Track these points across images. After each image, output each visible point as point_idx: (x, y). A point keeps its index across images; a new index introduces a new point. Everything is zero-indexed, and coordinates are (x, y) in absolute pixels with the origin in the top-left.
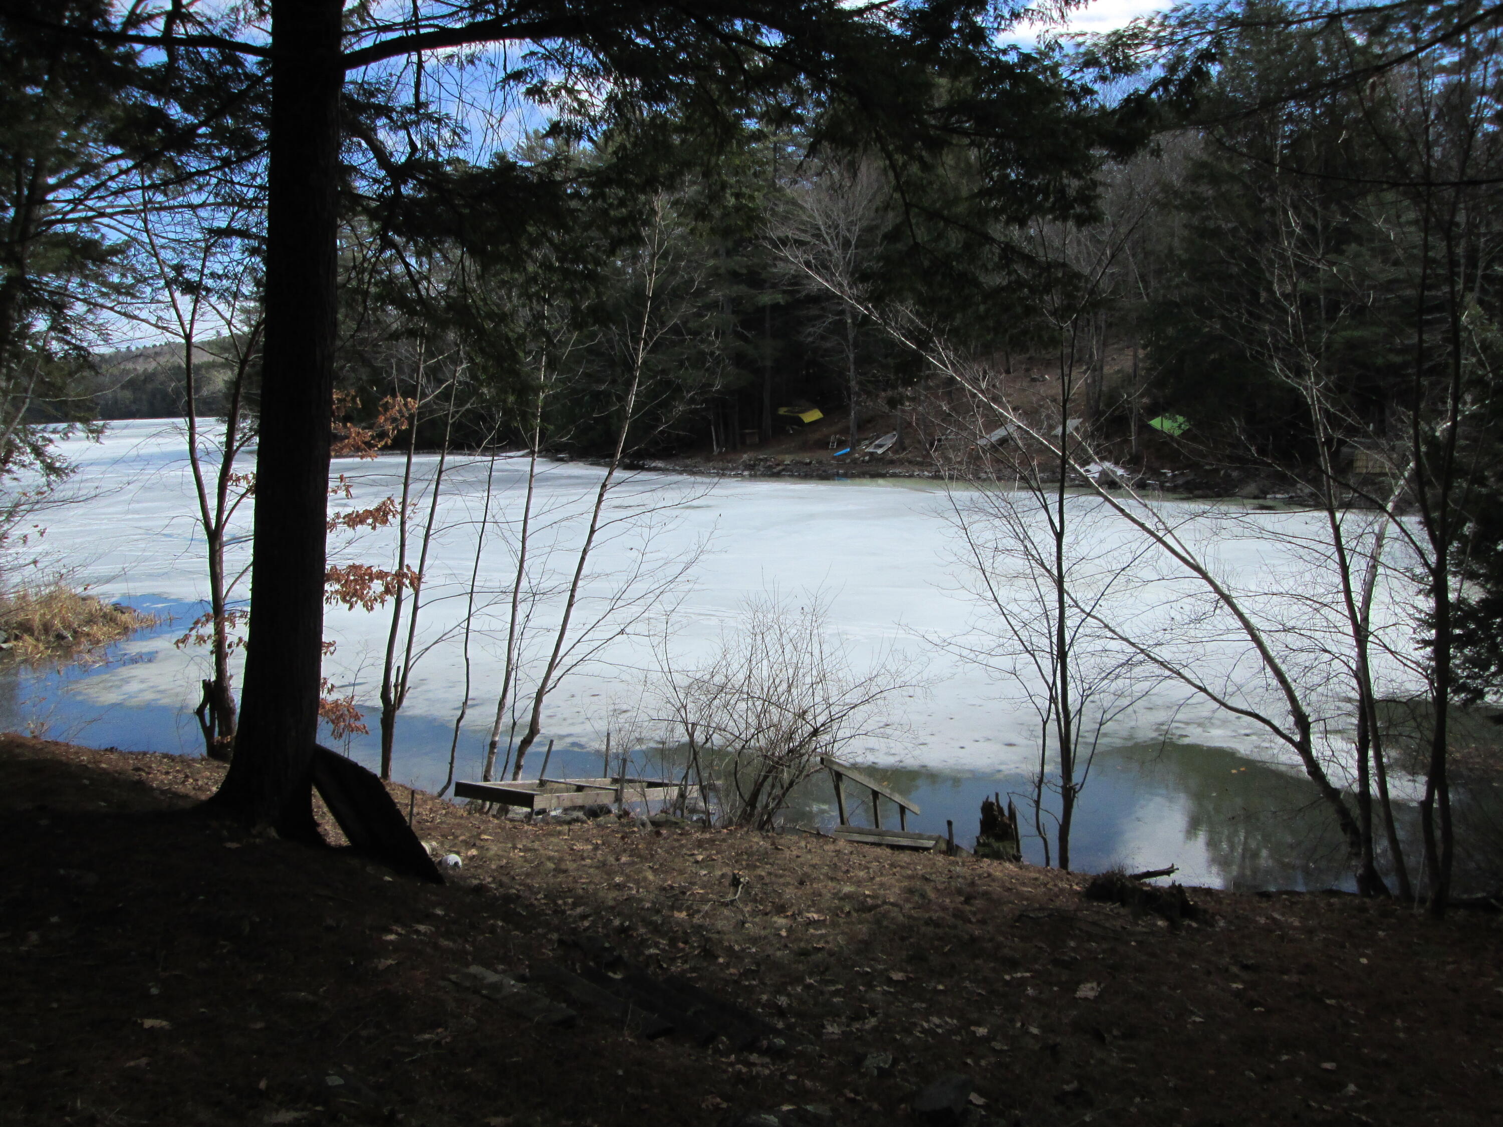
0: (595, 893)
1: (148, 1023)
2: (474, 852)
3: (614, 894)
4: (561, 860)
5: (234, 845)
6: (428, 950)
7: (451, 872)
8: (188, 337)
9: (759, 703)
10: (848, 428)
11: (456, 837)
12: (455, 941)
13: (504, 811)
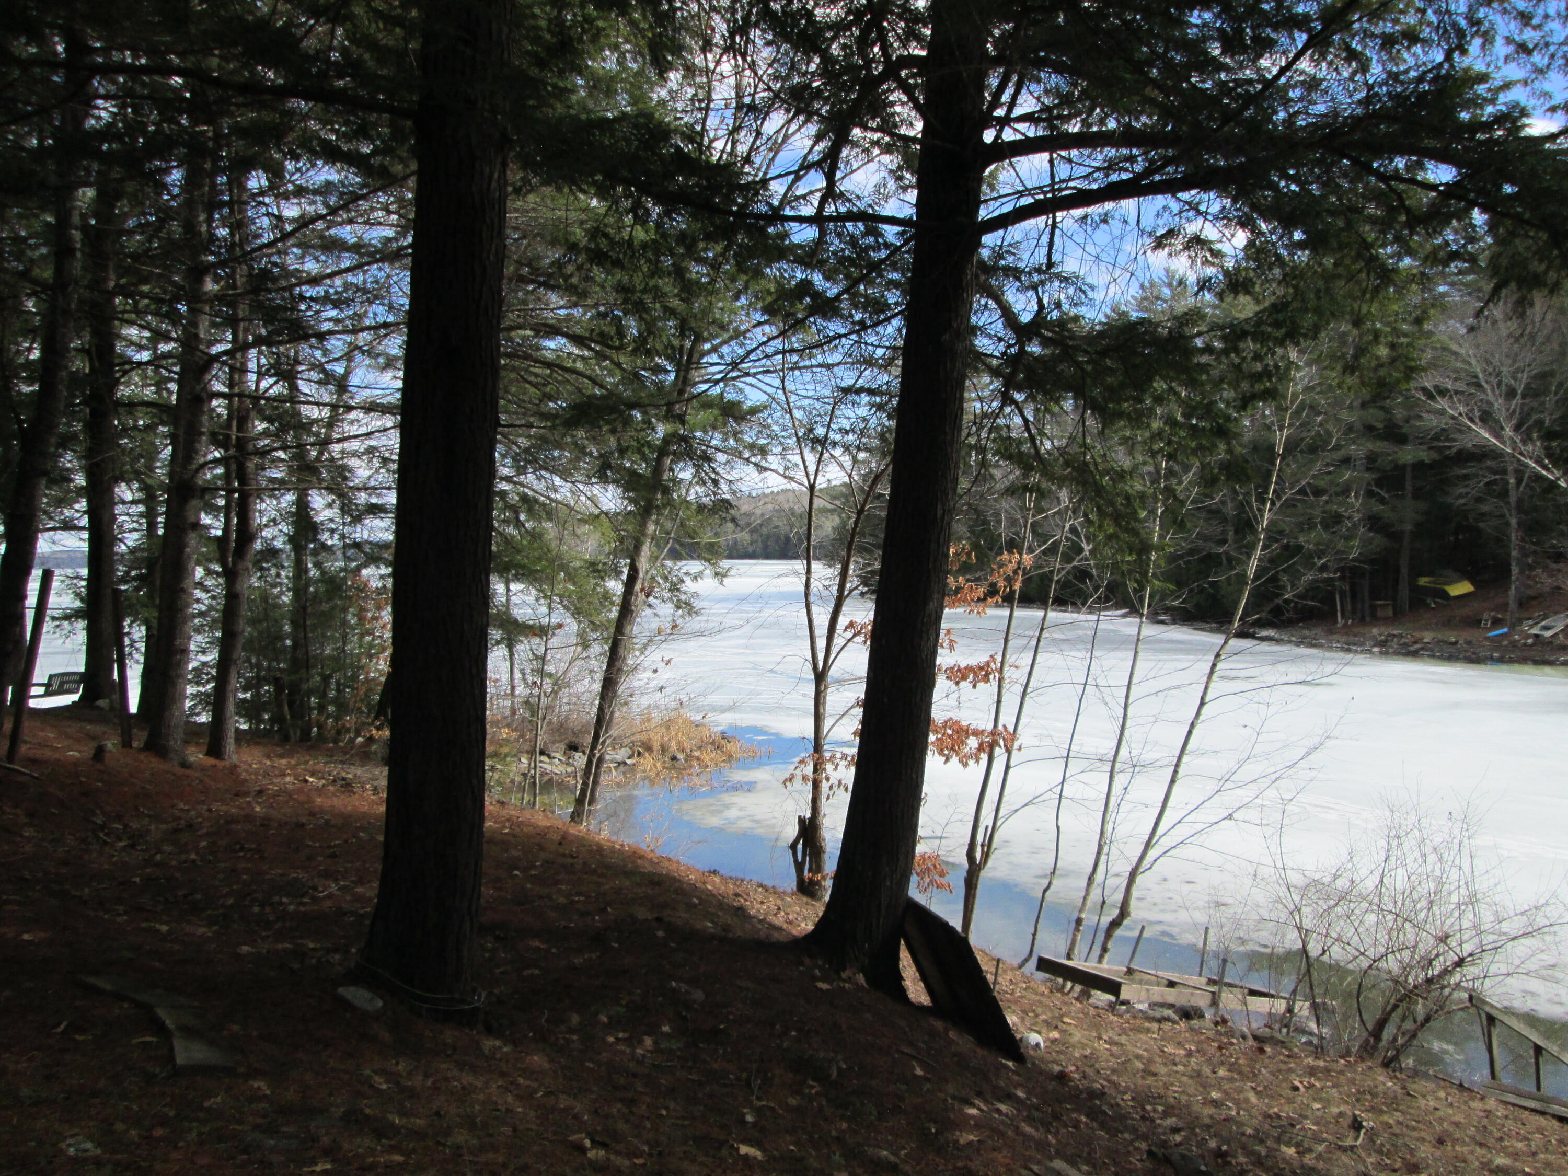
0: (1188, 1106)
1: (744, 1149)
2: (1055, 1034)
3: (1208, 1111)
4: (1150, 1061)
5: (823, 986)
6: (1010, 1133)
7: (1032, 1052)
8: (812, 487)
9: (1390, 917)
10: (1506, 605)
11: (1037, 1016)
12: (1037, 1129)
13: (1085, 995)
